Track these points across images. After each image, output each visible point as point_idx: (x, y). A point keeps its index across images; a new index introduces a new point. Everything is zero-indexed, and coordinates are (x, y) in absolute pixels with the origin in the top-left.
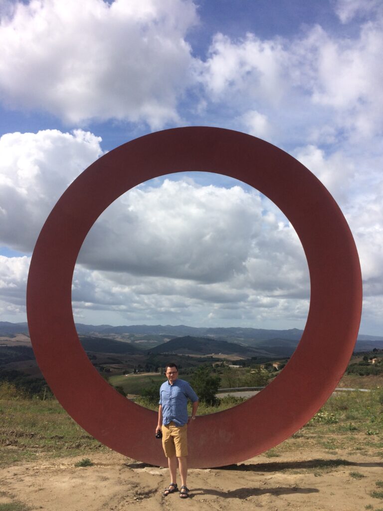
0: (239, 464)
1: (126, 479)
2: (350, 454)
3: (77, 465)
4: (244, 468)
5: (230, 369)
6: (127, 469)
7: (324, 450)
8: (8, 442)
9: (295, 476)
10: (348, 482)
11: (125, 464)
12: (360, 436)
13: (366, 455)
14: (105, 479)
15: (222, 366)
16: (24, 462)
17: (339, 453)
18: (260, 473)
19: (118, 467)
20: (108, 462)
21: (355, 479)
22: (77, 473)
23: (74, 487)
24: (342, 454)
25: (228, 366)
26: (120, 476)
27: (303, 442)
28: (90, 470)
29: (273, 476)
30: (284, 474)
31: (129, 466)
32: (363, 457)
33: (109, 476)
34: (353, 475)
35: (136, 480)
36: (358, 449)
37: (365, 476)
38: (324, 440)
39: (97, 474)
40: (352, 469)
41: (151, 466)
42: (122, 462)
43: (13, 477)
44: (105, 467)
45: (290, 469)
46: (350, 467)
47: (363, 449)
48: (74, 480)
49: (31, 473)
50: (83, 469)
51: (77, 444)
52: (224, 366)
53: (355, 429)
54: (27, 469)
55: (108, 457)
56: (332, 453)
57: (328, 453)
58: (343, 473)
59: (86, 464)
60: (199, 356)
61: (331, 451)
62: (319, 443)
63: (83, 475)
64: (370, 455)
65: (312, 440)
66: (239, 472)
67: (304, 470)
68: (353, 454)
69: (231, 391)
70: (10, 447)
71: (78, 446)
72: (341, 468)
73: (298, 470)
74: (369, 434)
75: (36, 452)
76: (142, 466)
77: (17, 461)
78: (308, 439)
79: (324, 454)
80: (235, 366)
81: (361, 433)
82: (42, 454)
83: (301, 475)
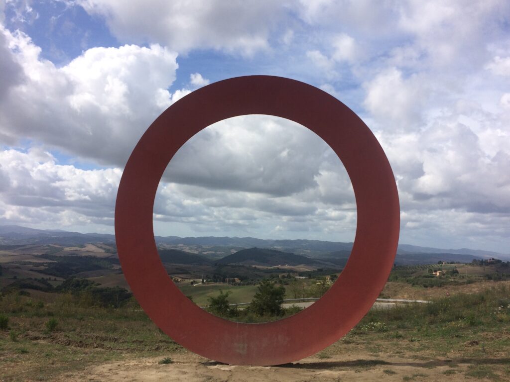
0: (295, 363)
1: (202, 373)
2: (390, 356)
3: (160, 363)
4: (298, 366)
5: (296, 280)
6: (202, 366)
7: (369, 353)
8: (95, 346)
9: (339, 372)
10: (381, 377)
11: (200, 362)
12: (403, 343)
13: (403, 357)
14: (185, 373)
15: (289, 277)
16: (114, 361)
17: (381, 355)
18: (312, 370)
19: (194, 365)
20: (186, 361)
21: (387, 375)
22: (161, 369)
23: (160, 378)
24: (382, 356)
25: (294, 277)
26: (196, 371)
27: (353, 347)
28: (171, 366)
29: (322, 372)
30: (331, 370)
31: (203, 364)
32: (400, 359)
33: (188, 371)
34: (387, 372)
35: (210, 374)
36: (397, 353)
37: (396, 372)
38: (372, 346)
39: (177, 369)
40: (387, 367)
41: (222, 364)
42: (197, 361)
43: (109, 371)
44: (184, 364)
45: (336, 367)
46: (386, 366)
47: (402, 352)
48: (160, 373)
49: (123, 368)
50: (166, 366)
51: (156, 347)
52: (290, 277)
53: (400, 336)
54: (119, 366)
55: (185, 357)
56: (375, 356)
57: (372, 355)
58: (379, 370)
59: (168, 362)
60: (266, 267)
61: (375, 354)
62: (367, 348)
63: (166, 370)
64: (407, 358)
65: (361, 346)
66: (294, 369)
67: (348, 368)
68: (393, 356)
69: (296, 302)
70: (98, 349)
71: (158, 349)
72: (378, 366)
73: (343, 368)
74: (412, 341)
75: (121, 353)
76: (215, 364)
77: (108, 360)
78: (358, 344)
79: (368, 356)
80: (301, 277)
81: (406, 340)
82: (128, 355)
83: (344, 372)
